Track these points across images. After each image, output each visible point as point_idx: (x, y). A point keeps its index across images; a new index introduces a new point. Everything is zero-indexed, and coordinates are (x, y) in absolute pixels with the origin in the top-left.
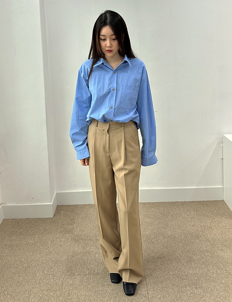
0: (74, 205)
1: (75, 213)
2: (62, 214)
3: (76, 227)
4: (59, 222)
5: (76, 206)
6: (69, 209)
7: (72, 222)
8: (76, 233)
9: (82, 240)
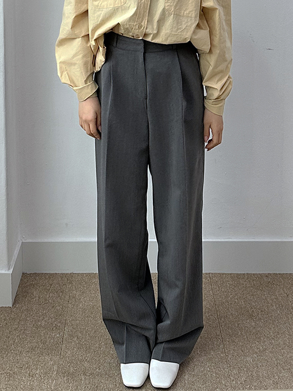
0: (63, 275)
1: (67, 297)
2: (35, 297)
3: (70, 335)
4: (28, 319)
5: (68, 278)
6: (51, 285)
7: (60, 322)
8: (69, 352)
9: (85, 374)
